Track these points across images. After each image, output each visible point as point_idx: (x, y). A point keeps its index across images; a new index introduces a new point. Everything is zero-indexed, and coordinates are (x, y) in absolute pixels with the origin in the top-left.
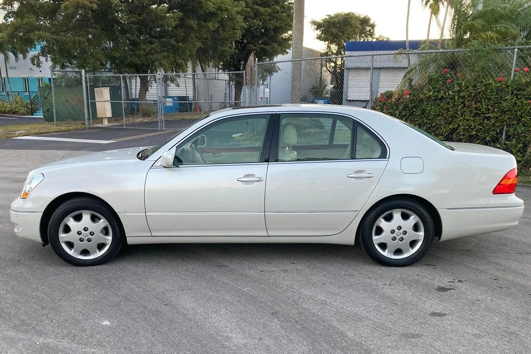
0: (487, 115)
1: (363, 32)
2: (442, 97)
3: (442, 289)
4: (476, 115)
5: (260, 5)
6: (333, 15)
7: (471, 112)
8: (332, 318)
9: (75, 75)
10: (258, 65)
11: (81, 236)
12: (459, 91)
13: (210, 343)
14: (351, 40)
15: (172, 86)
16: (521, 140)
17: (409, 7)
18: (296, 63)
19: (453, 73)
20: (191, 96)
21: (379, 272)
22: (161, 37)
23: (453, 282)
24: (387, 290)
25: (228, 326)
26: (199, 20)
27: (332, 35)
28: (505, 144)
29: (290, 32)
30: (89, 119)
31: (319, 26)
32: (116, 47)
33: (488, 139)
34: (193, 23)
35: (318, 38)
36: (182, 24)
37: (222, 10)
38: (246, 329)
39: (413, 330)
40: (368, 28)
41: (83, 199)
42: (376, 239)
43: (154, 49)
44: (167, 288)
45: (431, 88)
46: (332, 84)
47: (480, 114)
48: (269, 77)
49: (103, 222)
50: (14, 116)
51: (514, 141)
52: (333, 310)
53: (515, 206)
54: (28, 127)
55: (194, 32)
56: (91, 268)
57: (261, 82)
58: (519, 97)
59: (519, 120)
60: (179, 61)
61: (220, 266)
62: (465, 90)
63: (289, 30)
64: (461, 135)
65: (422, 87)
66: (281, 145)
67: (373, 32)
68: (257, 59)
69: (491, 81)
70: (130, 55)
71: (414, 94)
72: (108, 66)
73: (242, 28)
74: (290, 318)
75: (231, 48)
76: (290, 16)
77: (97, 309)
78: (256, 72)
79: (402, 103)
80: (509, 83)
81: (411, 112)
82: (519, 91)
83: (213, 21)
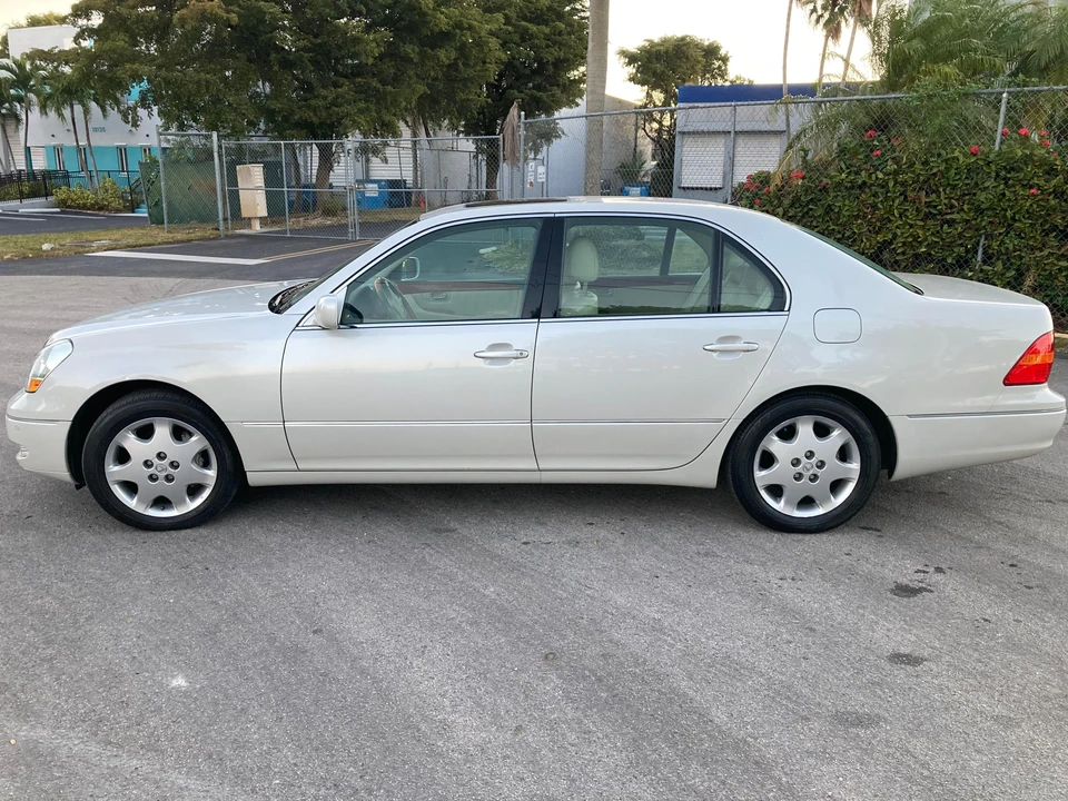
0: (948, 217)
1: (707, 69)
2: (864, 183)
3: (904, 591)
4: (928, 216)
5: (530, 20)
6: (656, 41)
7: (918, 210)
8: (676, 670)
9: (203, 141)
10: (526, 124)
11: (152, 470)
12: (896, 173)
13: (402, 742)
14: (687, 84)
15: (375, 161)
16: (1011, 264)
17: (788, 26)
18: (593, 119)
19: (883, 137)
20: (410, 180)
21: (769, 546)
22: (355, 75)
23: (924, 572)
24: (789, 593)
25: (447, 691)
26: (422, 45)
27: (655, 74)
28: (982, 271)
29: (582, 69)
30: (225, 219)
31: (631, 59)
32: (276, 94)
33: (949, 261)
34: (411, 50)
35: (631, 80)
36: (391, 53)
37: (462, 29)
38: (487, 700)
39: (859, 702)
40: (717, 64)
41: (154, 394)
42: (761, 477)
43: (343, 97)
44: (324, 587)
45: (844, 166)
46: (654, 158)
47: (935, 215)
48: (545, 148)
49: (197, 442)
50: (101, 213)
51: (999, 266)
52: (679, 645)
53: (1050, 411)
54: (116, 235)
55: (413, 66)
56: (174, 534)
57: (532, 156)
58: (1010, 182)
59: (1009, 225)
60: (387, 118)
61: (438, 531)
62: (907, 170)
63: (581, 64)
64: (898, 254)
65: (827, 165)
66: (564, 280)
67: (726, 70)
68: (523, 113)
69: (957, 154)
70: (300, 108)
71: (810, 178)
72: (262, 126)
73: (499, 61)
74: (585, 668)
75: (480, 96)
76: (583, 40)
77: (164, 643)
78: (522, 138)
79: (789, 194)
80: (992, 156)
81: (805, 210)
82: (1009, 173)
83: (447, 47)
